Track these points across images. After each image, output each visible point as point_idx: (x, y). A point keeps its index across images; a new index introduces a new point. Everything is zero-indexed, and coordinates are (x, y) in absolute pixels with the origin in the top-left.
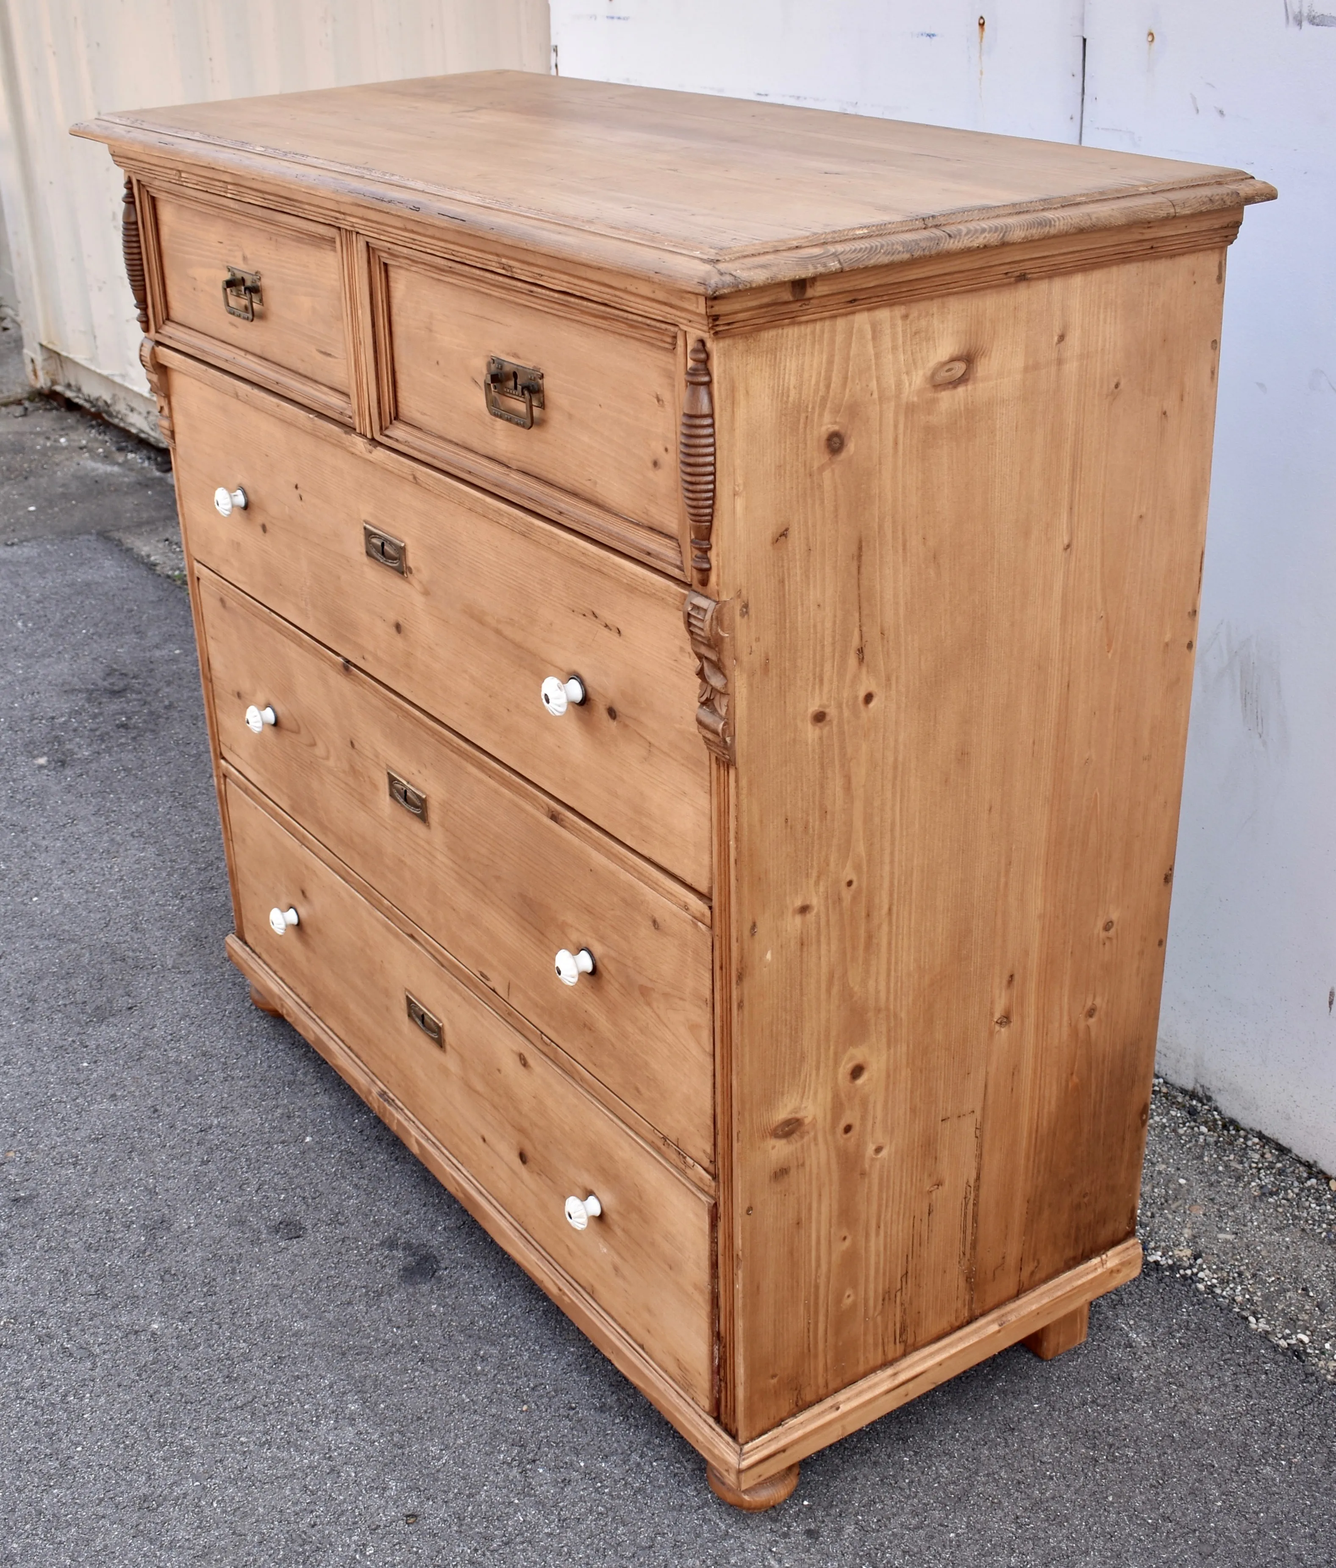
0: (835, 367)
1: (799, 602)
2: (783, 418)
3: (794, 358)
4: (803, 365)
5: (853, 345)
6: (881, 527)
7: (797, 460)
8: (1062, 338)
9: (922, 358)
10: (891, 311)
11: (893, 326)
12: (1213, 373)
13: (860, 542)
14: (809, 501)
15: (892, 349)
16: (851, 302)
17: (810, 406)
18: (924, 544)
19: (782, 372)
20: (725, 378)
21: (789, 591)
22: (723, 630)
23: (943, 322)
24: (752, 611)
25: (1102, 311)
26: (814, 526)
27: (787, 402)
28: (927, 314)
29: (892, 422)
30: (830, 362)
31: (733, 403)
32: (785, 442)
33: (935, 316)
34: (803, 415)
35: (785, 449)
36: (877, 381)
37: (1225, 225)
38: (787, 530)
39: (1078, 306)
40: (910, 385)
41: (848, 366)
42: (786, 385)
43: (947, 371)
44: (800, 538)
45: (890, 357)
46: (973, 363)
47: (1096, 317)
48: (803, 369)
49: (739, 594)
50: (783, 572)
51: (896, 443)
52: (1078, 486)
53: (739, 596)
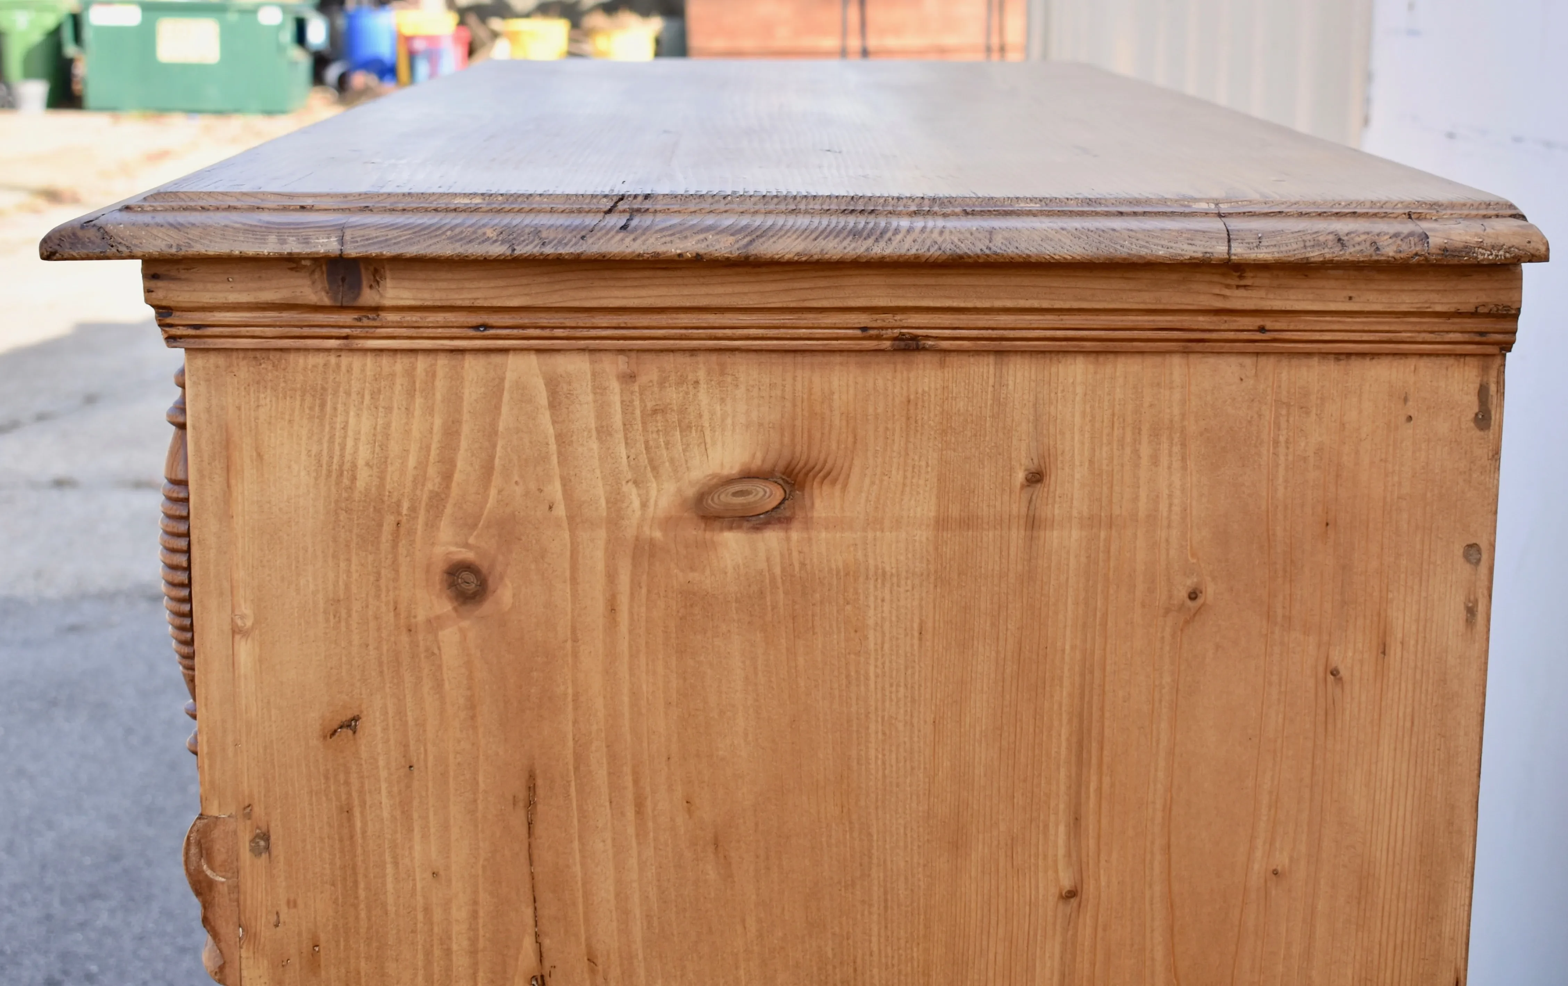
0: (464, 444)
1: (388, 858)
2: (343, 516)
3: (365, 414)
4: (387, 426)
5: (505, 409)
6: (579, 759)
7: (378, 597)
8: (1036, 478)
9: (672, 461)
10: (592, 362)
11: (599, 390)
12: (1471, 611)
13: (532, 777)
14: (408, 678)
15: (598, 431)
16: (476, 328)
17: (406, 505)
18: (690, 812)
19: (338, 434)
20: (210, 422)
21: (364, 832)
22: (213, 869)
23: (723, 400)
24: (279, 848)
25: (1145, 438)
26: (421, 725)
27: (351, 488)
28: (682, 381)
29: (600, 566)
30: (451, 432)
31: (228, 469)
32: (349, 560)
33: (703, 386)
34: (389, 521)
35: (348, 572)
36: (564, 485)
37: (1471, 308)
38: (356, 719)
39: (1078, 419)
40: (644, 505)
41: (494, 446)
42: (348, 458)
43: (735, 494)
44: (387, 741)
45: (595, 445)
46: (802, 488)
47: (1128, 450)
48: (387, 436)
49: (247, 810)
50: (349, 794)
51: (612, 608)
52: (1094, 779)
53: (248, 816)
